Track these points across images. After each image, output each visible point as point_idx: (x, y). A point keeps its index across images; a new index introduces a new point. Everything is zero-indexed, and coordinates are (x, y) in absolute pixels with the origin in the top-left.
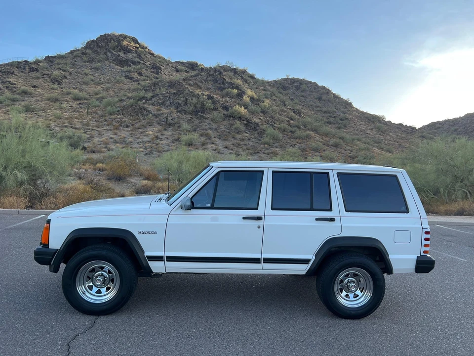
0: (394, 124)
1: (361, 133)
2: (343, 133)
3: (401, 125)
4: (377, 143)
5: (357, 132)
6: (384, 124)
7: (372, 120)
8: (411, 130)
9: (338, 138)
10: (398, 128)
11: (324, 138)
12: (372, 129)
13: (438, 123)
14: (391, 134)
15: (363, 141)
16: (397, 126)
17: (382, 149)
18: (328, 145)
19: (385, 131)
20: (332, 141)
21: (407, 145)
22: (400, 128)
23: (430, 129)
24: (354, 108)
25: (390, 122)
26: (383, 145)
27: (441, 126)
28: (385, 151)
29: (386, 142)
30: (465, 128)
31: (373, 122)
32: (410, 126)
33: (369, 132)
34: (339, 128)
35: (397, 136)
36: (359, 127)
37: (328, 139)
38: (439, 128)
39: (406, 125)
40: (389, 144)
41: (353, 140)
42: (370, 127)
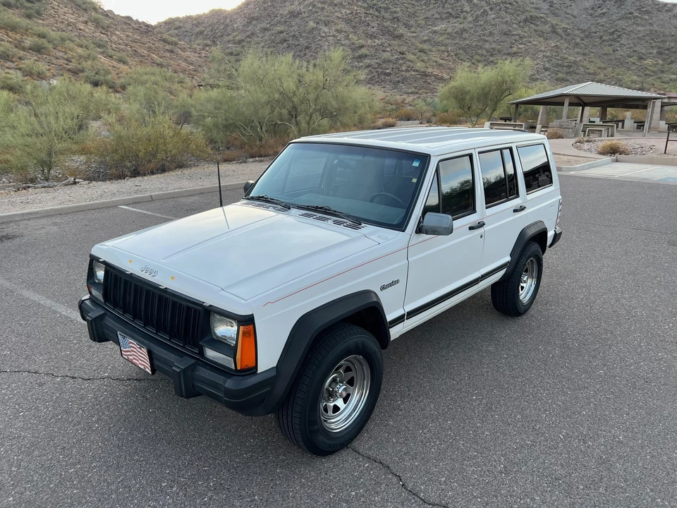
0: (118, 15)
1: (70, 28)
2: (39, 25)
3: (129, 18)
4: (99, 46)
5: (62, 26)
6: (102, 14)
7: (84, 6)
8: (145, 29)
9: (35, 34)
10: (126, 23)
11: (10, 34)
12: (86, 23)
13: (177, 19)
14: (117, 33)
15: (76, 43)
16: (123, 19)
17: (111, 57)
18: (24, 49)
19: (108, 27)
20: (28, 42)
21: (146, 52)
22: (129, 24)
23: (169, 30)
25: (111, 12)
26: (110, 52)
27: (181, 24)
28: (115, 60)
29: (114, 46)
30: (212, 30)
31: (85, 10)
32: (143, 23)
33: (82, 28)
34: (29, 17)
35: (128, 36)
36: (62, 17)
37: (18, 37)
38: (180, 27)
39: (137, 20)
40: (120, 50)
41: (63, 40)
42: (81, 19)
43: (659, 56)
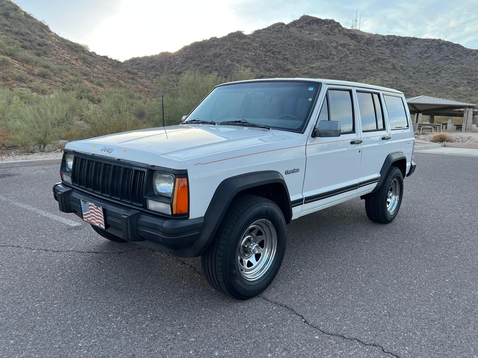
0: (98, 55)
1: (66, 63)
2: (45, 60)
3: (106, 57)
4: (85, 75)
5: (61, 62)
6: (88, 54)
7: (76, 49)
8: (116, 64)
9: (42, 66)
10: (103, 61)
11: (25, 65)
12: (77, 60)
13: (138, 59)
14: (97, 66)
15: (70, 72)
16: (102, 58)
17: (92, 82)
18: (33, 75)
19: (91, 63)
20: (37, 71)
21: (116, 79)
22: (106, 61)
23: (132, 65)
24: (52, 32)
25: (94, 53)
26: (92, 79)
27: (141, 62)
28: (95, 84)
29: (95, 75)
30: (161, 66)
31: (77, 51)
32: (115, 60)
33: (74, 63)
34: (39, 55)
35: (104, 69)
36: (62, 55)
37: (30, 67)
38: (140, 64)
39: (111, 58)
40: (98, 78)
41: (61, 70)
42: (74, 57)
43: (469, 85)
